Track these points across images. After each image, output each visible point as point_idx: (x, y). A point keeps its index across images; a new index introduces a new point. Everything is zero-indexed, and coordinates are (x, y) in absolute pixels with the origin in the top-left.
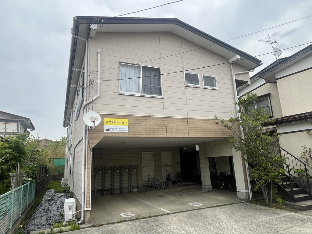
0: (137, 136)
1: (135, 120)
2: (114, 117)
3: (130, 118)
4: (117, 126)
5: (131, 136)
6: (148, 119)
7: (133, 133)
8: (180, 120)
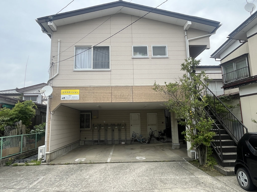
0: (86, 102)
1: (85, 90)
2: (68, 88)
3: (81, 89)
4: (70, 95)
5: (81, 102)
6: (95, 88)
7: (83, 100)
8: (125, 88)
